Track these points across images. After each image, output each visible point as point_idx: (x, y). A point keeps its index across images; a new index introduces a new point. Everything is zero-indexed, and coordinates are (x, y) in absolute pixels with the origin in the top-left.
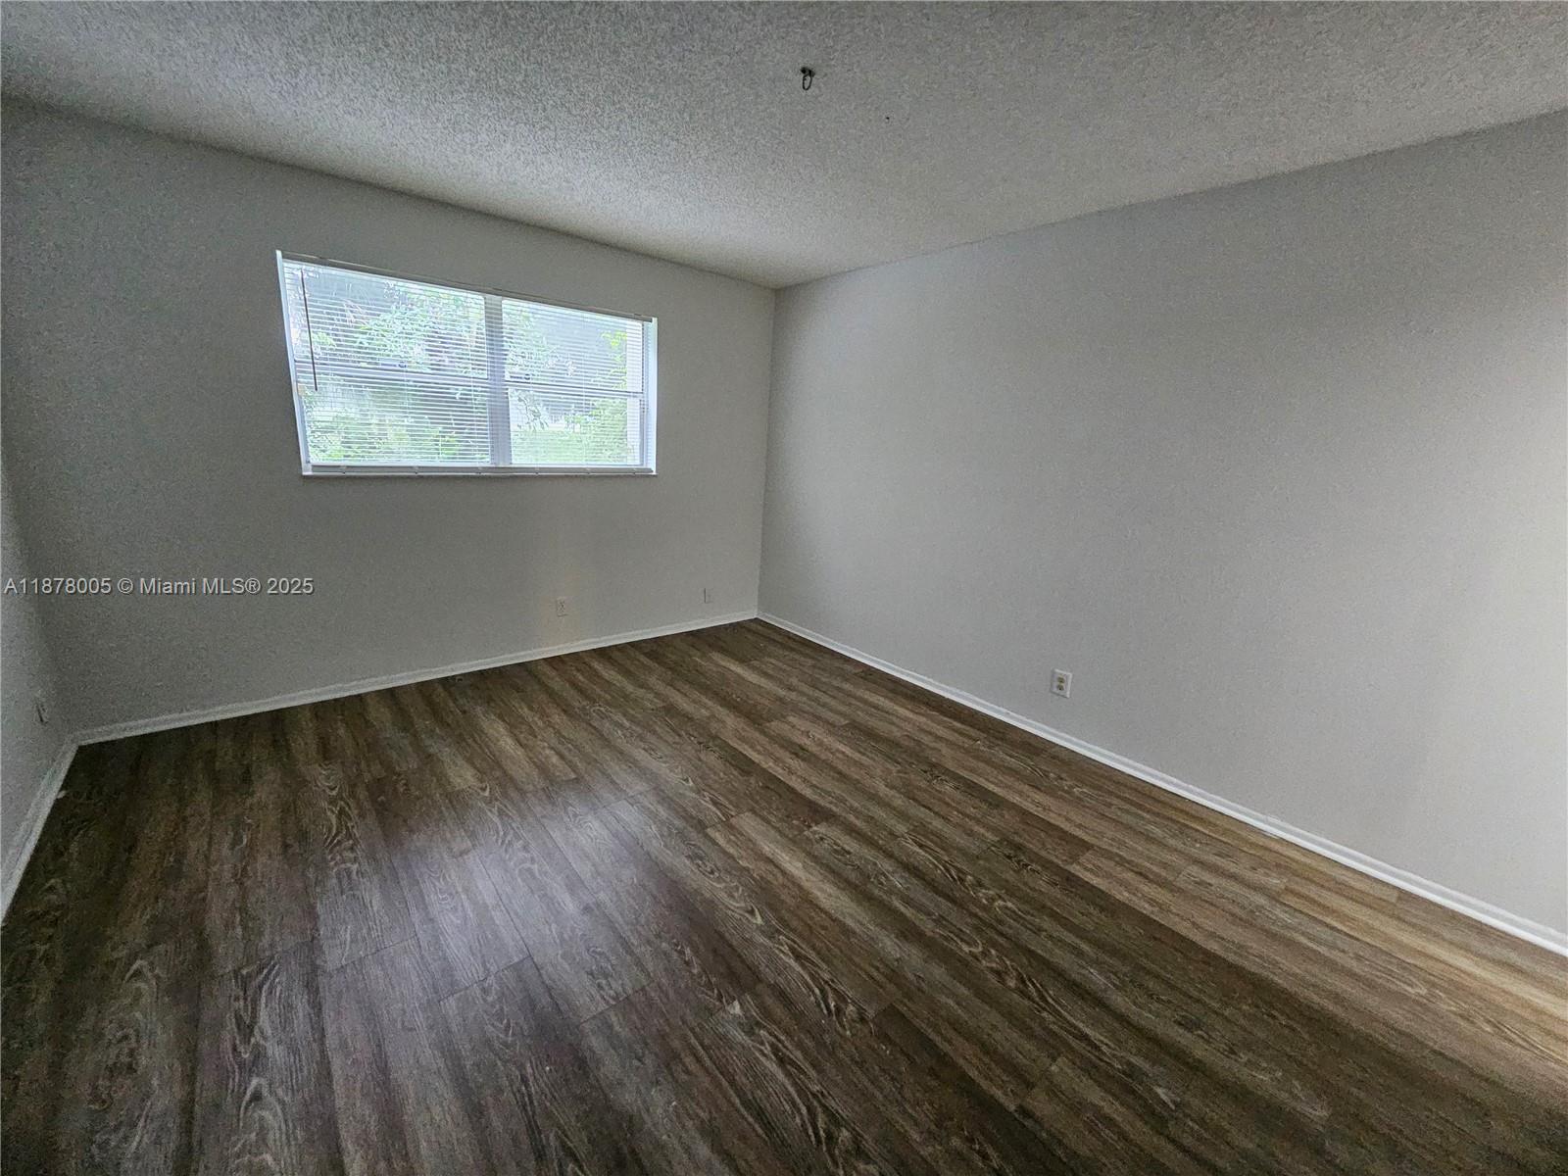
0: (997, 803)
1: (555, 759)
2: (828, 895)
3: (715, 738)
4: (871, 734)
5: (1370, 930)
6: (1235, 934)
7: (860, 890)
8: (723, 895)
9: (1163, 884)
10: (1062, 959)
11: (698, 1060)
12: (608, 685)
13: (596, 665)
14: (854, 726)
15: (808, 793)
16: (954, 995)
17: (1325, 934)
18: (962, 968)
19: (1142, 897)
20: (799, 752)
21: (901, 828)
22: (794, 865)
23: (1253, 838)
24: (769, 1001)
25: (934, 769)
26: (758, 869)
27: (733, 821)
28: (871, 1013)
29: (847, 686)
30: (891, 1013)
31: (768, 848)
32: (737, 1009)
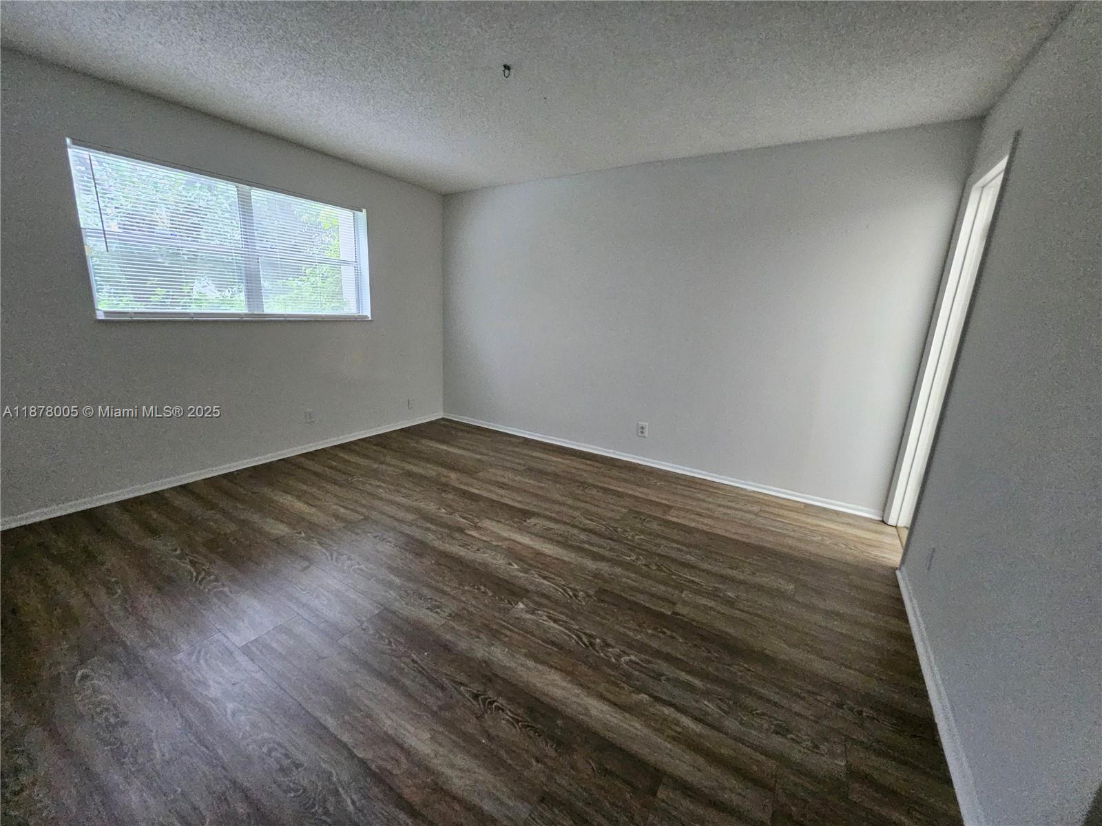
0: (620, 495)
1: (342, 510)
2: (548, 549)
3: (446, 485)
4: (540, 472)
5: (796, 520)
6: (741, 530)
7: (564, 543)
8: (490, 560)
9: (710, 517)
10: (674, 554)
11: (510, 630)
12: (358, 466)
13: (341, 455)
14: (530, 469)
15: (518, 505)
16: (628, 578)
17: (781, 525)
18: (628, 566)
19: (704, 524)
20: (502, 486)
21: (576, 514)
22: (525, 540)
23: (741, 492)
24: (537, 599)
25: (584, 485)
26: (505, 544)
27: (479, 524)
28: (591, 592)
29: (517, 449)
30: (602, 591)
31: (505, 534)
32: (521, 605)
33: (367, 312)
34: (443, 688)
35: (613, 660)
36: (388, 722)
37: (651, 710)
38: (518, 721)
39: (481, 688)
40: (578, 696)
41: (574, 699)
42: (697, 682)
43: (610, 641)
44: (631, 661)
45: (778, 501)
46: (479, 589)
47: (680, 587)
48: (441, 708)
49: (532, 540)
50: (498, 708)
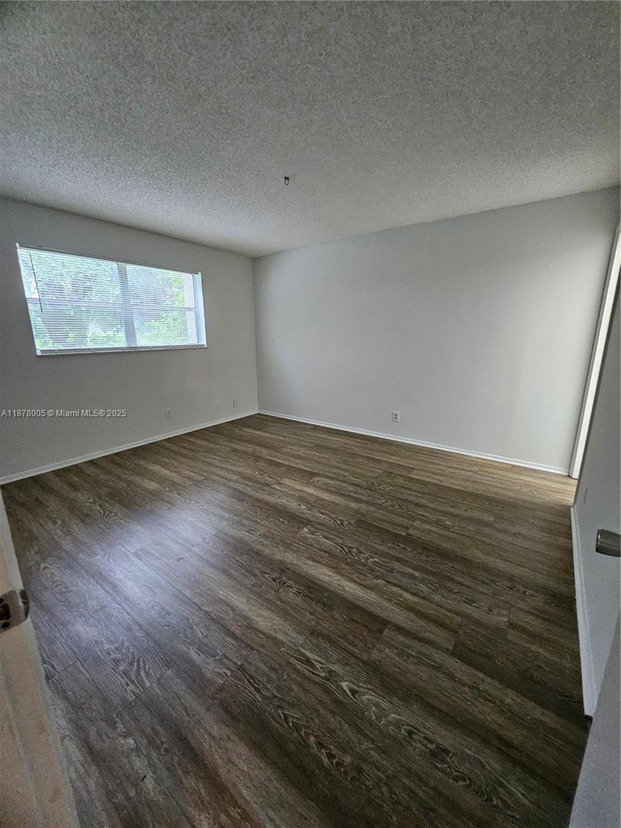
0: (380, 462)
1: (192, 474)
2: (326, 496)
3: (260, 457)
4: (326, 448)
5: (504, 476)
6: (464, 483)
7: (338, 492)
8: (287, 503)
9: (440, 475)
10: (411, 498)
11: (298, 544)
12: (201, 446)
13: (192, 439)
14: (317, 445)
15: (307, 469)
16: (378, 513)
17: (491, 479)
18: (380, 507)
19: (435, 479)
20: (298, 457)
21: (346, 474)
22: (311, 490)
23: (467, 458)
24: (317, 526)
25: (353, 455)
26: (297, 494)
27: (280, 481)
28: (353, 522)
29: (309, 433)
30: (359, 522)
31: (298, 488)
32: (306, 530)
33: (204, 342)
34: (255, 575)
35: (363, 561)
36: (221, 593)
37: (385, 589)
38: (300, 593)
39: (278, 576)
40: (339, 580)
41: (336, 582)
42: (417, 574)
43: (362, 550)
44: (375, 561)
45: (493, 463)
46: (279, 520)
47: (413, 518)
48: (253, 586)
49: (315, 490)
50: (288, 586)
